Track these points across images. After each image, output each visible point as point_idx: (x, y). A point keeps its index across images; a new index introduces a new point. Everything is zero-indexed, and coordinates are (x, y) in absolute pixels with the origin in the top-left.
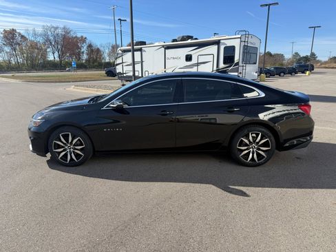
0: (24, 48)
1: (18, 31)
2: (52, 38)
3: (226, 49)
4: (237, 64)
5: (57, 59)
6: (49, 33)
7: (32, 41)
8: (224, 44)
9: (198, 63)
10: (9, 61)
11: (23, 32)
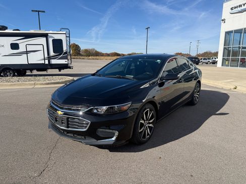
3: (54, 41)
4: (66, 53)
8: (52, 37)
9: (27, 51)
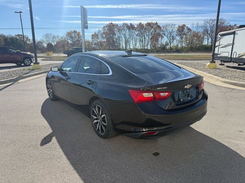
0: (188, 37)
1: (186, 25)
2: (209, 29)
5: (210, 44)
6: (208, 25)
7: (194, 32)
10: (177, 45)
11: (190, 26)
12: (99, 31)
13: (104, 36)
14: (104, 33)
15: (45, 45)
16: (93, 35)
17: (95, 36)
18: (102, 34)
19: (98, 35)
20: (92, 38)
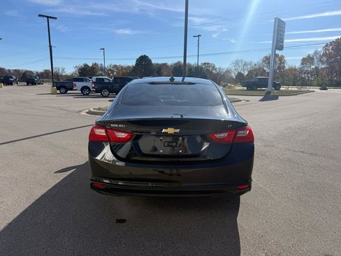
12: (316, 53)
13: (325, 59)
14: (325, 55)
15: (234, 76)
16: (304, 59)
17: (307, 60)
18: (321, 57)
19: (312, 59)
20: (302, 64)
